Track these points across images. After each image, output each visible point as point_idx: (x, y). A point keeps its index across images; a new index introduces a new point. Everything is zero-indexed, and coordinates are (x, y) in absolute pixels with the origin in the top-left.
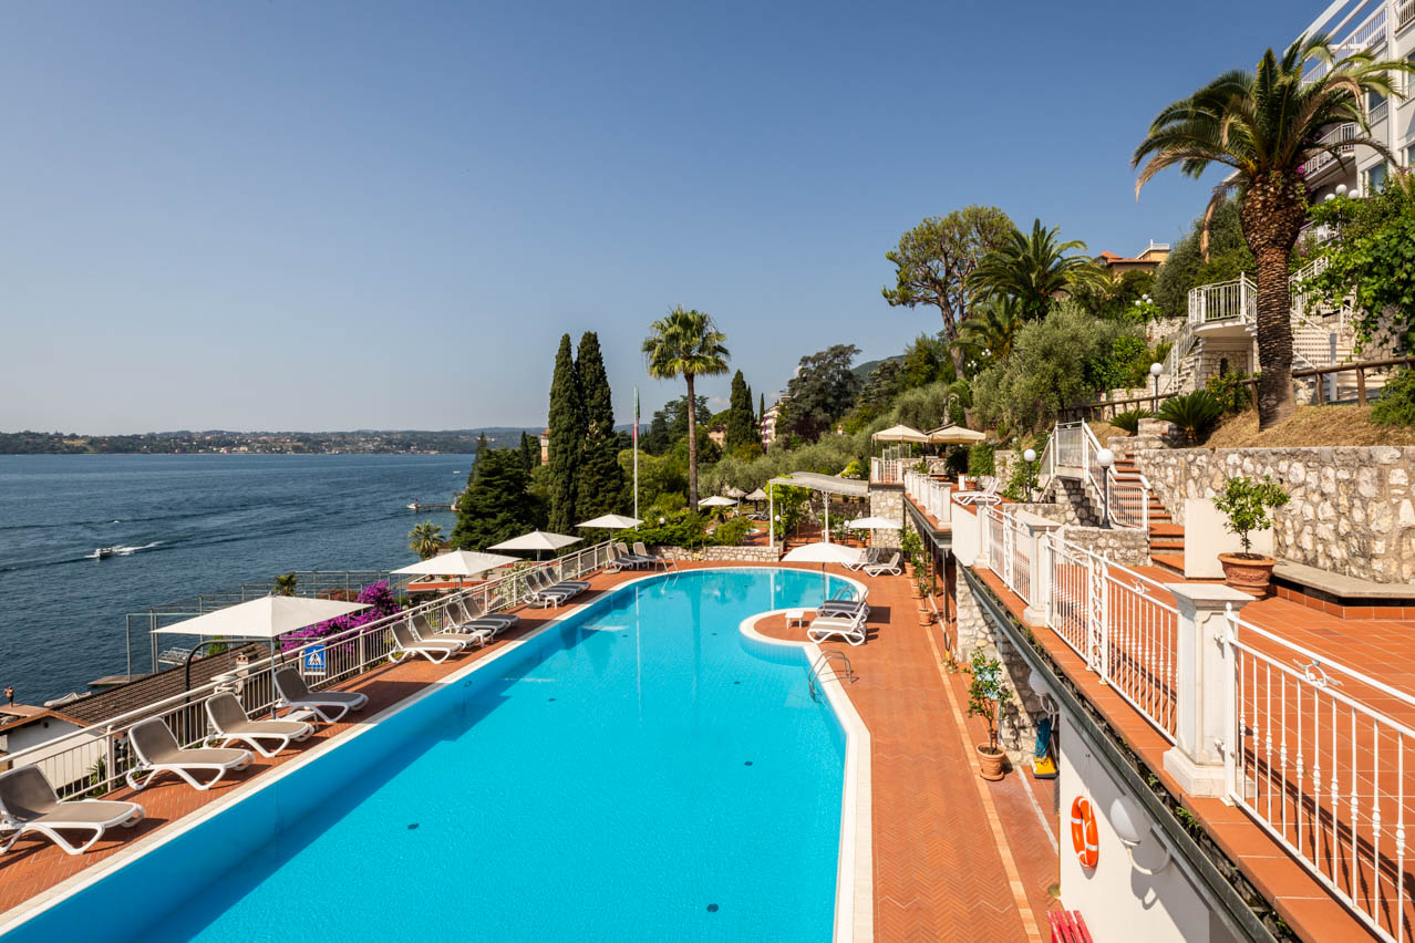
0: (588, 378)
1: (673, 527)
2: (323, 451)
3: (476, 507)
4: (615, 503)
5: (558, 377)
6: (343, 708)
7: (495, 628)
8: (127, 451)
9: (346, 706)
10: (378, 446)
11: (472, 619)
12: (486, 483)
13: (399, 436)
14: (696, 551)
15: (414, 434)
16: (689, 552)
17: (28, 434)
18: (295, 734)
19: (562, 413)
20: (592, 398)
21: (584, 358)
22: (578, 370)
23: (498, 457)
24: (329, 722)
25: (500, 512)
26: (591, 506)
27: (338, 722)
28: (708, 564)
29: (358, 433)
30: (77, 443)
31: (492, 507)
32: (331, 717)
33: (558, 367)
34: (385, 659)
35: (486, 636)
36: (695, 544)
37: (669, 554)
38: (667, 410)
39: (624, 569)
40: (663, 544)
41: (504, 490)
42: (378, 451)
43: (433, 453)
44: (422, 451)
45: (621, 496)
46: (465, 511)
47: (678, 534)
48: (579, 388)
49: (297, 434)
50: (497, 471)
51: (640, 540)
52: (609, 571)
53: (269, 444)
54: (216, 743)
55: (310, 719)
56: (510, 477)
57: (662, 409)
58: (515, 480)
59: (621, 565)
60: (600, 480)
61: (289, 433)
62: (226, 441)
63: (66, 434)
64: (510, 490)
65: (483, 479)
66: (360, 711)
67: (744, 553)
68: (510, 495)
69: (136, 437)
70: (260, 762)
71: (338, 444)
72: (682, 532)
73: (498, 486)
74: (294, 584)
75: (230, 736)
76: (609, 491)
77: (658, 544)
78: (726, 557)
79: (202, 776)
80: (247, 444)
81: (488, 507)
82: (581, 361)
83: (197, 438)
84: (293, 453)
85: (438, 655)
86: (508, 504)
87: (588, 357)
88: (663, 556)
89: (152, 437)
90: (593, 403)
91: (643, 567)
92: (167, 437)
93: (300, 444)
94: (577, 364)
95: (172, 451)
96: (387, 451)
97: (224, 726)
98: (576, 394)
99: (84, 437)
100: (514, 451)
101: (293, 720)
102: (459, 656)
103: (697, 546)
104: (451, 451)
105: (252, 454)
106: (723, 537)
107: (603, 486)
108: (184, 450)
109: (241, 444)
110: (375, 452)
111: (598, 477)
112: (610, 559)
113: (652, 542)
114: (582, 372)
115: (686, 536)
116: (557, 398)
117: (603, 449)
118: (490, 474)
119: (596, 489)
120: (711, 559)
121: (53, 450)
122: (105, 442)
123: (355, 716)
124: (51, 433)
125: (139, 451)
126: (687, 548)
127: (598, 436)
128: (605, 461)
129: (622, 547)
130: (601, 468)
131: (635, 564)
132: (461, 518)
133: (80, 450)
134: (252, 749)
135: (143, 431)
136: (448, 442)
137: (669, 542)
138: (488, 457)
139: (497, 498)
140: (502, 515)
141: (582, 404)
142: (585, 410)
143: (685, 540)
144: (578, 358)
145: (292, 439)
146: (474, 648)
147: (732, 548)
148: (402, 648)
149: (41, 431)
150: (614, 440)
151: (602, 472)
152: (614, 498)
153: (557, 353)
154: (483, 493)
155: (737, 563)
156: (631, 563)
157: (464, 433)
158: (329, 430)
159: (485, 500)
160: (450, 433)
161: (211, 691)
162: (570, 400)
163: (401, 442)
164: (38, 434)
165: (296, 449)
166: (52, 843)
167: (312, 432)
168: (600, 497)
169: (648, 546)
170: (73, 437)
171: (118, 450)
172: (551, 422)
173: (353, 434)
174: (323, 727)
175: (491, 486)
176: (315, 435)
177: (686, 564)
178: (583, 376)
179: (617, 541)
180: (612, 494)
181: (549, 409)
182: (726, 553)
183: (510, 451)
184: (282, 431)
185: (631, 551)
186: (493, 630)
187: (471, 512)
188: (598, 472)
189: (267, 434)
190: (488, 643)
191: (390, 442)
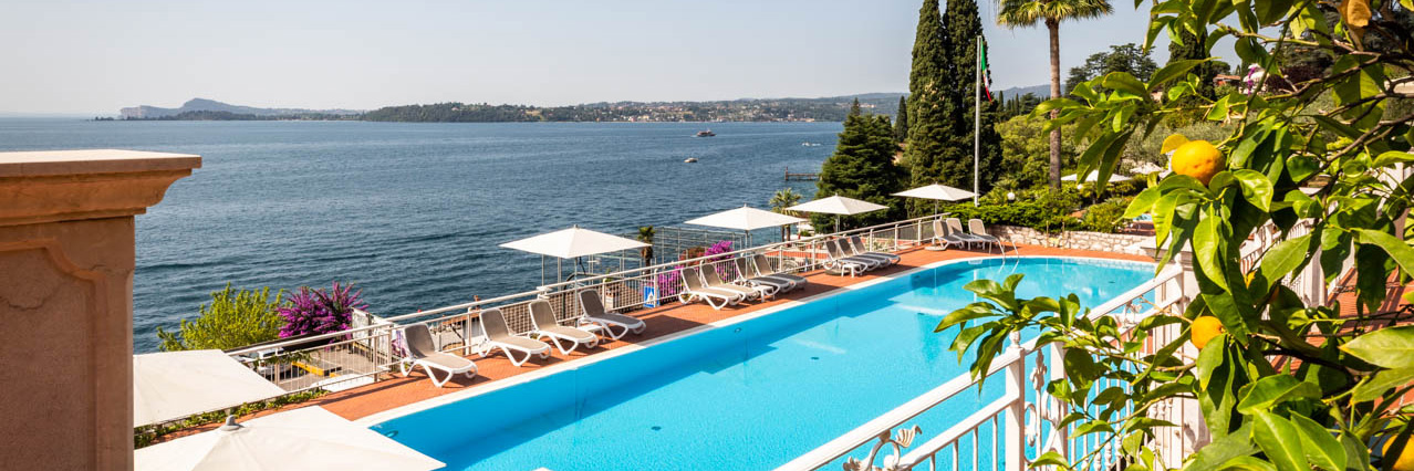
0: (958, 32)
1: (1023, 204)
2: (709, 119)
3: (837, 177)
4: (952, 173)
5: (921, 34)
6: (624, 329)
7: (779, 286)
8: (565, 119)
9: (627, 327)
10: (758, 113)
11: (760, 275)
12: (848, 152)
13: (777, 104)
14: (1056, 235)
15: (791, 101)
16: (1045, 236)
17: (506, 106)
18: (585, 340)
19: (926, 74)
20: (962, 55)
21: (954, 9)
22: (946, 23)
23: (861, 124)
24: (614, 338)
25: (862, 183)
26: (924, 175)
27: (620, 339)
28: (1070, 251)
29: (740, 101)
30: (535, 113)
31: (853, 178)
32: (616, 335)
33: (921, 23)
34: (676, 299)
35: (770, 291)
36: (1052, 227)
37: (1017, 236)
38: (1089, 65)
39: (952, 247)
40: (1007, 223)
41: (867, 160)
42: (758, 118)
43: (809, 120)
44: (798, 119)
45: (961, 165)
46: (825, 181)
47: (1028, 213)
48: (948, 45)
49: (687, 103)
50: (861, 139)
51: (978, 217)
52: (934, 248)
53: (664, 112)
54: (534, 336)
55: (598, 333)
56: (874, 146)
57: (1081, 64)
58: (879, 149)
59: (949, 242)
60: (936, 147)
61: (682, 103)
62: (633, 110)
63: (528, 106)
64: (874, 160)
65: (845, 147)
66: (639, 335)
67: (1124, 242)
68: (873, 165)
69: (571, 108)
70: (559, 357)
71: (722, 112)
72: (1033, 211)
73: (860, 155)
74: (652, 235)
75: (543, 333)
76: (946, 160)
77: (1002, 223)
78: (1096, 246)
79: (518, 355)
80: (648, 113)
81: (849, 177)
82: (949, 14)
83: (612, 107)
84: (684, 122)
85: (718, 302)
86: (871, 175)
87: (959, 8)
88: (1008, 238)
89: (581, 107)
90: (963, 61)
91: (975, 247)
92: (592, 108)
93: (691, 112)
94: (946, 17)
95: (595, 119)
96: (766, 119)
97: (540, 324)
98: (944, 51)
99: (539, 108)
100: (880, 118)
101: (586, 330)
102: (736, 306)
103: (1055, 229)
104: (828, 119)
105: (651, 122)
106: (1095, 220)
107: (938, 154)
108: (603, 119)
109: (644, 113)
110: (754, 120)
111: (934, 143)
112: (939, 235)
113: (994, 220)
114: (951, 26)
115: (1040, 216)
116: (919, 58)
117: (941, 111)
118: (853, 142)
119: (931, 156)
120: (1075, 247)
121: (520, 119)
122: (551, 112)
123: (632, 337)
124: (519, 105)
125: (573, 120)
126: (1042, 230)
127: (935, 98)
128: (942, 126)
129: (954, 223)
130: (938, 133)
131: (966, 243)
132: (822, 187)
133: (536, 119)
134: (554, 345)
135: (575, 103)
136: (822, 110)
137: (1018, 221)
138: (851, 124)
139: (859, 168)
140: (864, 186)
141: (950, 62)
142: (955, 69)
143: (1039, 220)
144: (947, 11)
145: (684, 107)
146: (753, 301)
147: (1106, 235)
148: (689, 292)
149: (513, 104)
150: (990, 103)
151: (939, 137)
152: (952, 167)
153: (922, 6)
154: (844, 162)
155: (1113, 255)
156: (961, 240)
157: (839, 99)
158: (714, 99)
159: (846, 170)
160: (827, 100)
161: (535, 296)
162: (934, 59)
163: (779, 110)
164: (511, 107)
165: (687, 118)
166: (428, 377)
167: (700, 101)
168: (935, 166)
169: (988, 224)
170: (532, 108)
171: (560, 119)
172: (912, 84)
173: (735, 102)
174: (609, 341)
175: (854, 155)
176: (704, 104)
177: (1039, 249)
178: (953, 30)
179: (950, 216)
180: (949, 163)
181: (911, 70)
182: (1098, 241)
183: (876, 118)
184: (676, 101)
185: (966, 229)
186: (775, 288)
187: (831, 182)
188: (934, 138)
189: (664, 104)
190: (770, 299)
191: (768, 110)
